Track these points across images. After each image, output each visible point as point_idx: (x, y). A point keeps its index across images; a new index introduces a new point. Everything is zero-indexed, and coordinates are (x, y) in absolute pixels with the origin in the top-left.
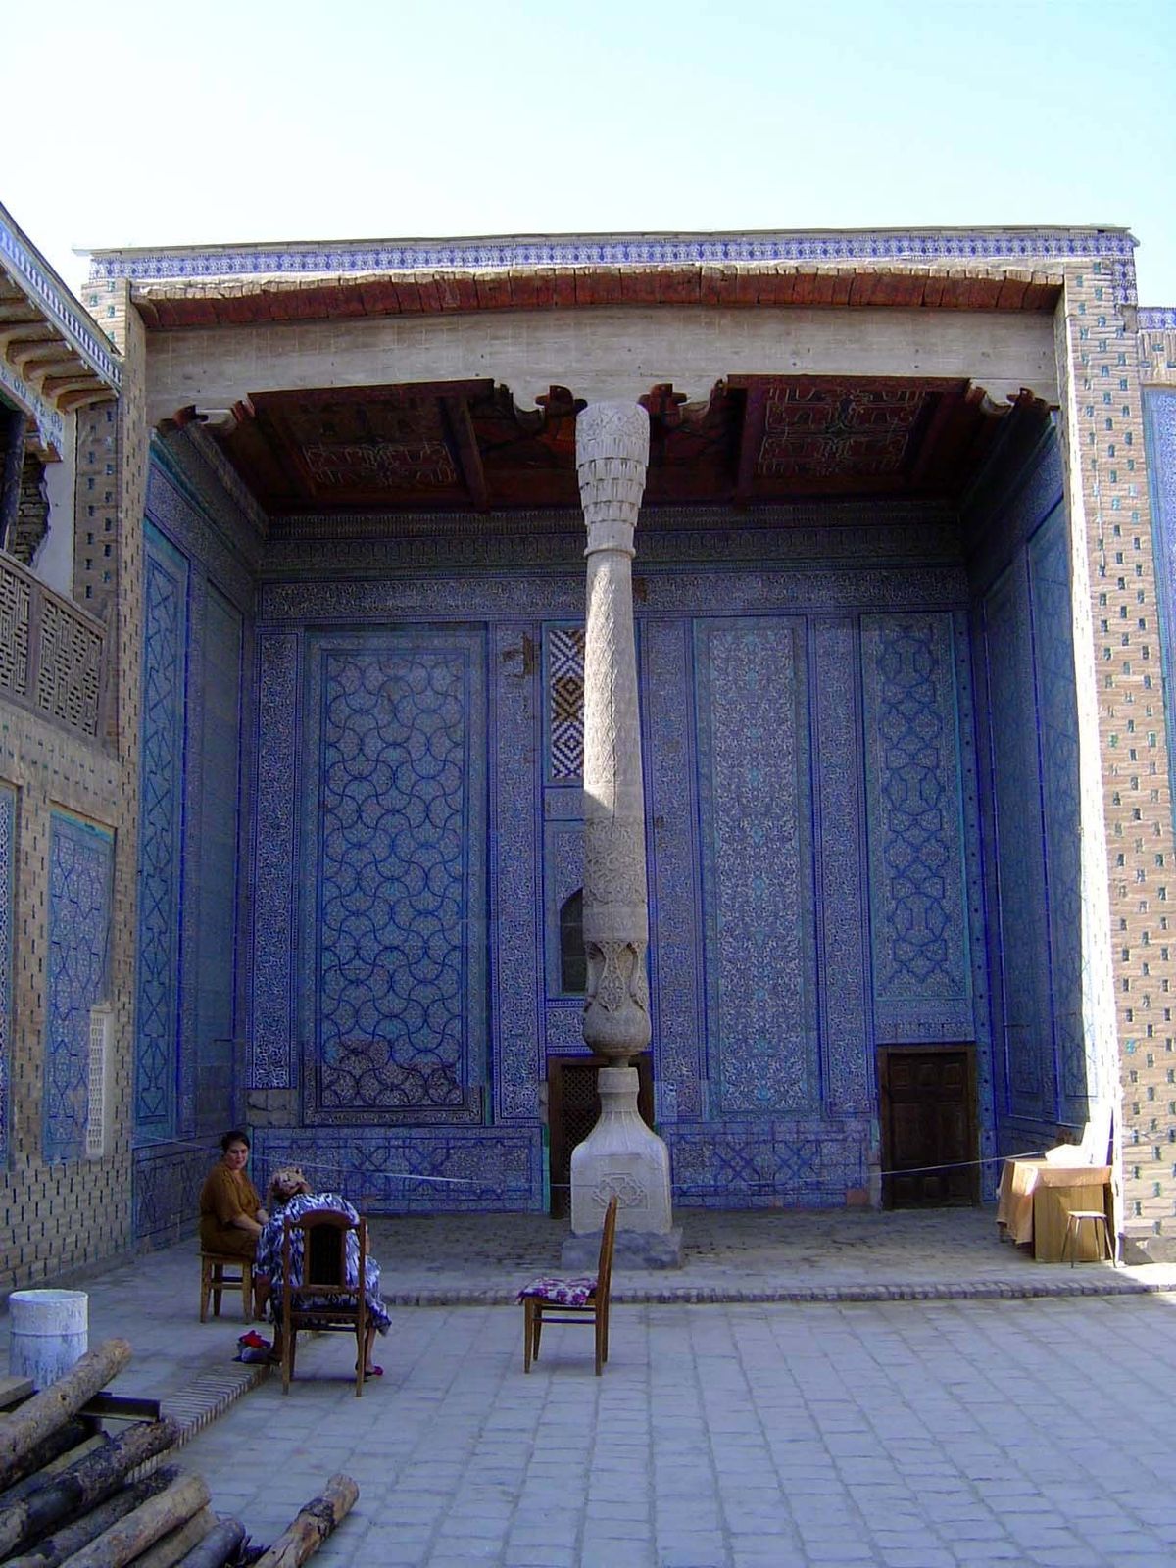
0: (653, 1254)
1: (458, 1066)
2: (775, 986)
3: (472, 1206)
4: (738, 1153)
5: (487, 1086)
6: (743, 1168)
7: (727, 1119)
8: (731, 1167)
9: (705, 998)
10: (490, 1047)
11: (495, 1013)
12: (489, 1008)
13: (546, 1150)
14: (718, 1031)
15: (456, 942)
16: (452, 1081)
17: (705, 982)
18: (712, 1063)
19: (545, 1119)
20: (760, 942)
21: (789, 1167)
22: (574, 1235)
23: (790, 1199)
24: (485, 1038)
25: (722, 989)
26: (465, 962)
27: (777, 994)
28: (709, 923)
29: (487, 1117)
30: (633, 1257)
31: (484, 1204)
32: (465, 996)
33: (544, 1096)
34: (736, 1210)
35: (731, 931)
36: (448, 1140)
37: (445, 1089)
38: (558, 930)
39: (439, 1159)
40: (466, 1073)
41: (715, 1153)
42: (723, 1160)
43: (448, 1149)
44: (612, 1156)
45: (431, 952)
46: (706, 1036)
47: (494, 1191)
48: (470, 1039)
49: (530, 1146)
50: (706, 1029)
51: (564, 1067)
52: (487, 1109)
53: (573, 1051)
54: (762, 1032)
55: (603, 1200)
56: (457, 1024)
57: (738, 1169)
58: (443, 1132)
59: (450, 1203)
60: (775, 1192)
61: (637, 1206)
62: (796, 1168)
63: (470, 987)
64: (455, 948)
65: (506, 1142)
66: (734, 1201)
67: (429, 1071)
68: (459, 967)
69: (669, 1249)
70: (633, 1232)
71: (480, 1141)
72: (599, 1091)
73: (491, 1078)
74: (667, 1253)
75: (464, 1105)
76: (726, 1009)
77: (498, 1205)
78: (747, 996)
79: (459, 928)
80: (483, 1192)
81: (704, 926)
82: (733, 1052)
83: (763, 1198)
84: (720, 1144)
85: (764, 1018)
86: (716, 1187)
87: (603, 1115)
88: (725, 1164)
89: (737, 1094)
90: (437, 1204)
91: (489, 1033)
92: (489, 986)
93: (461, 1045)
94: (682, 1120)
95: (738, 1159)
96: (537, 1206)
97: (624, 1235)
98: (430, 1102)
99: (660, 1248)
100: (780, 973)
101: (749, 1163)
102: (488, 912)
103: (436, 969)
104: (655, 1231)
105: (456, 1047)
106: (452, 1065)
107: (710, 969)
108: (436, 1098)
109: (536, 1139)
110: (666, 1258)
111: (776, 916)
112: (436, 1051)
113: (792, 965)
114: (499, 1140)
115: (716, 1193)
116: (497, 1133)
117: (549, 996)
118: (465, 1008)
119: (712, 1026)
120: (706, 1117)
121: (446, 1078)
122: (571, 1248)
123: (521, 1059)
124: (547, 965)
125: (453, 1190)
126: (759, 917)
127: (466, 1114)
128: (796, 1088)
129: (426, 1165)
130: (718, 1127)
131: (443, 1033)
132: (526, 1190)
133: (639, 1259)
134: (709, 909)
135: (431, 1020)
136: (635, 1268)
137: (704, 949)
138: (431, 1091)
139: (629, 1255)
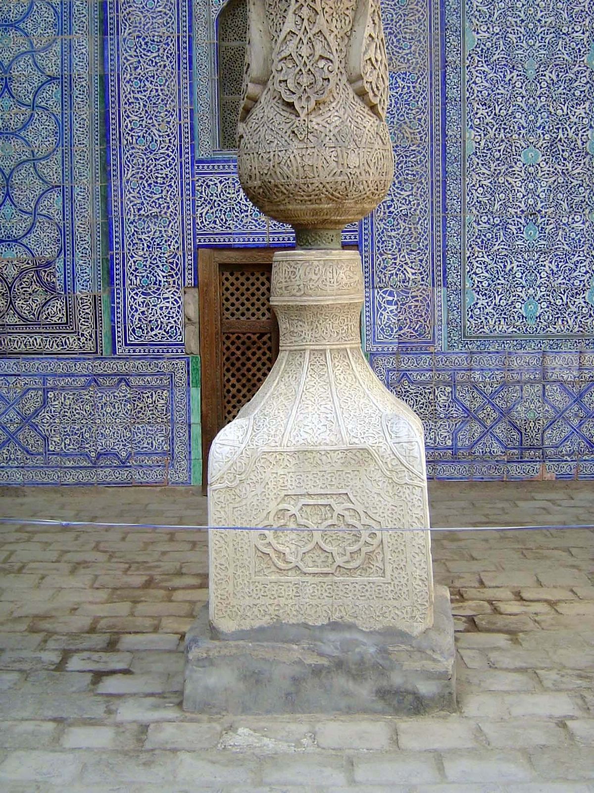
0: (397, 679)
1: (59, 264)
2: (553, 142)
3: (83, 476)
4: (490, 399)
5: (105, 296)
6: (496, 421)
7: (473, 347)
8: (479, 420)
9: (444, 160)
10: (108, 235)
11: (115, 182)
12: (106, 174)
13: (196, 393)
14: (463, 210)
15: (53, 70)
16: (50, 288)
17: (445, 135)
18: (453, 261)
19: (193, 345)
20: (531, 74)
21: (567, 420)
22: (214, 633)
23: (565, 468)
24: (100, 220)
25: (471, 146)
26: (67, 100)
27: (555, 155)
28: (453, 40)
29: (105, 341)
30: (351, 685)
31: (103, 474)
32: (68, 155)
33: (192, 311)
34: (484, 483)
35: (486, 55)
36: (44, 377)
37: (40, 299)
38: (213, 50)
39: (31, 406)
40: (71, 275)
41: (455, 400)
42: (466, 410)
43: (46, 391)
44: (303, 454)
45: (14, 86)
46: (445, 219)
47: (116, 455)
48: (77, 223)
49: (172, 386)
50: (445, 209)
51: (224, 267)
52: (105, 329)
53: (238, 241)
54: (533, 214)
55: (281, 554)
56: (55, 201)
57: (489, 423)
58: (37, 365)
59: (49, 471)
60: (544, 458)
61: (363, 569)
62: (576, 422)
63: (75, 140)
64: (52, 78)
65: (133, 381)
66: (481, 470)
67: (15, 273)
68: (57, 110)
69: (430, 665)
70: (351, 627)
71: (94, 379)
72: (275, 301)
73: (111, 281)
74: (429, 676)
75: (68, 323)
76: (475, 177)
77: (124, 475)
78: (510, 157)
79: (57, 48)
80: (99, 455)
81: (444, 46)
82: (485, 246)
83: (526, 467)
84: (462, 384)
85: (533, 192)
86: (454, 449)
87: (283, 356)
88: (469, 415)
89: (489, 309)
90: (31, 475)
91: (107, 211)
92: (105, 137)
93: (62, 231)
94: (404, 348)
95: (489, 408)
96: (183, 477)
97: (332, 636)
98: (16, 320)
99: (417, 665)
100: (561, 123)
101: (504, 414)
102: (104, 22)
103: (23, 113)
104: (402, 626)
105: (55, 234)
106: (49, 264)
107: (452, 113)
108: (25, 313)
109: (181, 376)
110: (426, 688)
111: (558, 33)
112: (25, 241)
113: (580, 111)
114: (123, 378)
115: (455, 459)
116: (122, 367)
117: (198, 156)
118: (68, 172)
119: (454, 204)
120: (442, 344)
121: (40, 280)
122: (208, 662)
123: (156, 253)
124: (197, 107)
125: (54, 453)
126: (531, 34)
127: (72, 338)
128: (579, 301)
129: (12, 414)
130: (459, 358)
131: (35, 213)
132: (164, 453)
133: (364, 691)
134: (452, 20)
135: (15, 193)
136: (350, 711)
137: (444, 83)
138: (18, 303)
139: (341, 681)
